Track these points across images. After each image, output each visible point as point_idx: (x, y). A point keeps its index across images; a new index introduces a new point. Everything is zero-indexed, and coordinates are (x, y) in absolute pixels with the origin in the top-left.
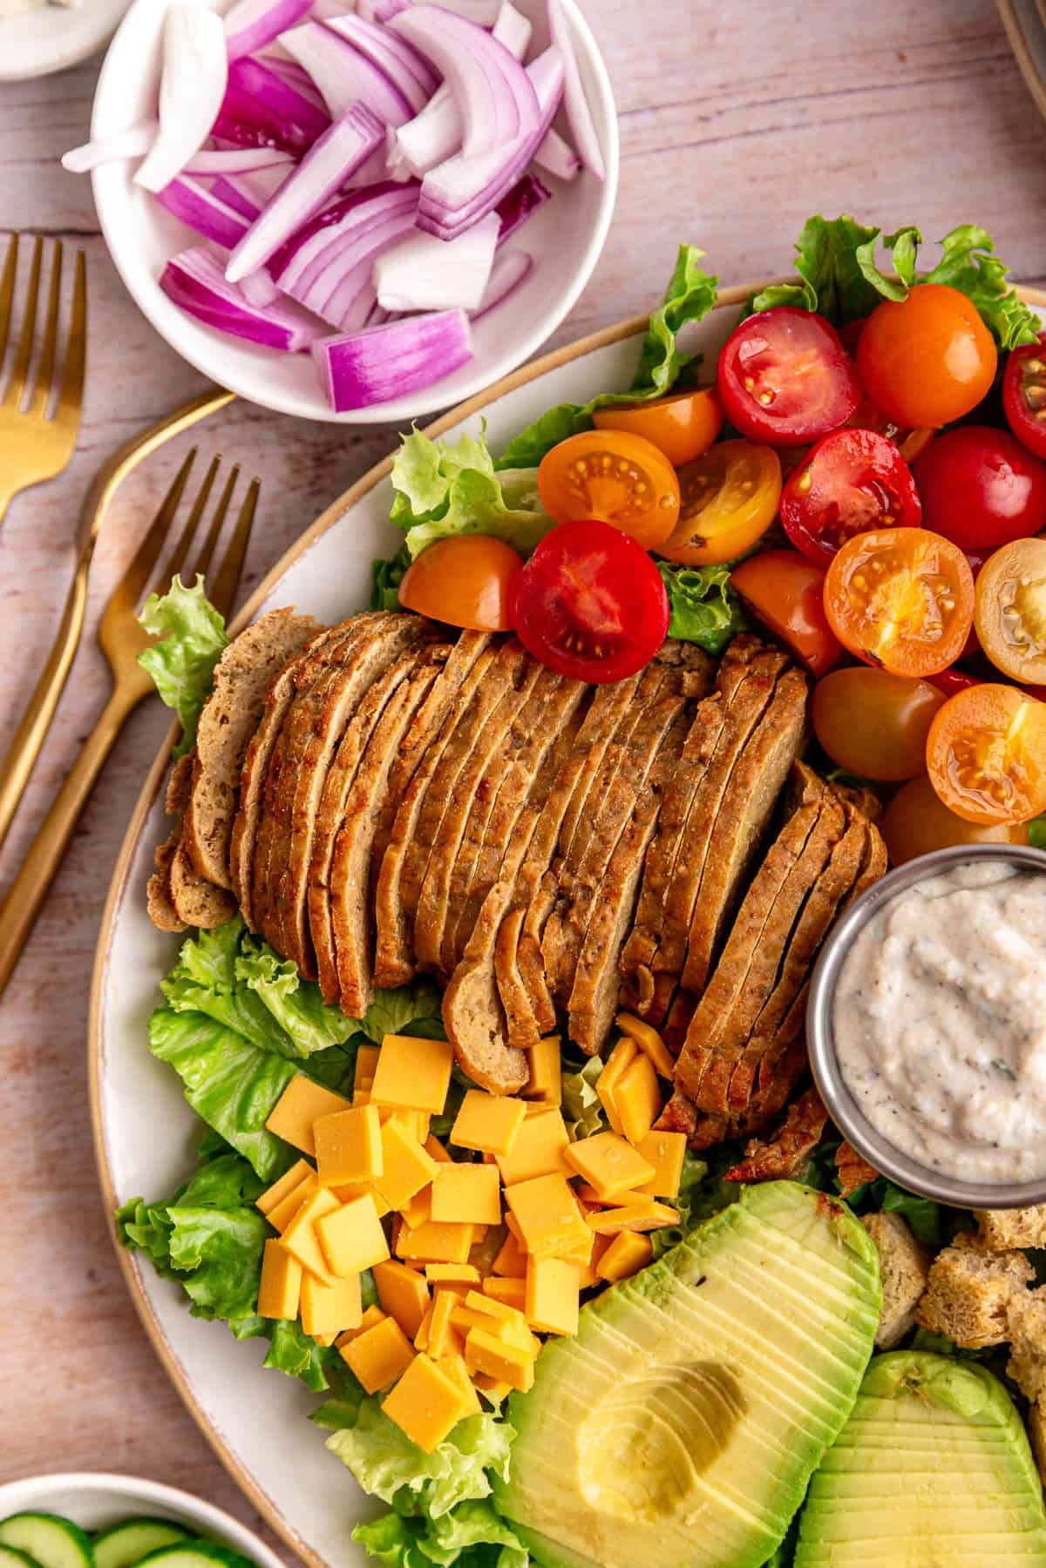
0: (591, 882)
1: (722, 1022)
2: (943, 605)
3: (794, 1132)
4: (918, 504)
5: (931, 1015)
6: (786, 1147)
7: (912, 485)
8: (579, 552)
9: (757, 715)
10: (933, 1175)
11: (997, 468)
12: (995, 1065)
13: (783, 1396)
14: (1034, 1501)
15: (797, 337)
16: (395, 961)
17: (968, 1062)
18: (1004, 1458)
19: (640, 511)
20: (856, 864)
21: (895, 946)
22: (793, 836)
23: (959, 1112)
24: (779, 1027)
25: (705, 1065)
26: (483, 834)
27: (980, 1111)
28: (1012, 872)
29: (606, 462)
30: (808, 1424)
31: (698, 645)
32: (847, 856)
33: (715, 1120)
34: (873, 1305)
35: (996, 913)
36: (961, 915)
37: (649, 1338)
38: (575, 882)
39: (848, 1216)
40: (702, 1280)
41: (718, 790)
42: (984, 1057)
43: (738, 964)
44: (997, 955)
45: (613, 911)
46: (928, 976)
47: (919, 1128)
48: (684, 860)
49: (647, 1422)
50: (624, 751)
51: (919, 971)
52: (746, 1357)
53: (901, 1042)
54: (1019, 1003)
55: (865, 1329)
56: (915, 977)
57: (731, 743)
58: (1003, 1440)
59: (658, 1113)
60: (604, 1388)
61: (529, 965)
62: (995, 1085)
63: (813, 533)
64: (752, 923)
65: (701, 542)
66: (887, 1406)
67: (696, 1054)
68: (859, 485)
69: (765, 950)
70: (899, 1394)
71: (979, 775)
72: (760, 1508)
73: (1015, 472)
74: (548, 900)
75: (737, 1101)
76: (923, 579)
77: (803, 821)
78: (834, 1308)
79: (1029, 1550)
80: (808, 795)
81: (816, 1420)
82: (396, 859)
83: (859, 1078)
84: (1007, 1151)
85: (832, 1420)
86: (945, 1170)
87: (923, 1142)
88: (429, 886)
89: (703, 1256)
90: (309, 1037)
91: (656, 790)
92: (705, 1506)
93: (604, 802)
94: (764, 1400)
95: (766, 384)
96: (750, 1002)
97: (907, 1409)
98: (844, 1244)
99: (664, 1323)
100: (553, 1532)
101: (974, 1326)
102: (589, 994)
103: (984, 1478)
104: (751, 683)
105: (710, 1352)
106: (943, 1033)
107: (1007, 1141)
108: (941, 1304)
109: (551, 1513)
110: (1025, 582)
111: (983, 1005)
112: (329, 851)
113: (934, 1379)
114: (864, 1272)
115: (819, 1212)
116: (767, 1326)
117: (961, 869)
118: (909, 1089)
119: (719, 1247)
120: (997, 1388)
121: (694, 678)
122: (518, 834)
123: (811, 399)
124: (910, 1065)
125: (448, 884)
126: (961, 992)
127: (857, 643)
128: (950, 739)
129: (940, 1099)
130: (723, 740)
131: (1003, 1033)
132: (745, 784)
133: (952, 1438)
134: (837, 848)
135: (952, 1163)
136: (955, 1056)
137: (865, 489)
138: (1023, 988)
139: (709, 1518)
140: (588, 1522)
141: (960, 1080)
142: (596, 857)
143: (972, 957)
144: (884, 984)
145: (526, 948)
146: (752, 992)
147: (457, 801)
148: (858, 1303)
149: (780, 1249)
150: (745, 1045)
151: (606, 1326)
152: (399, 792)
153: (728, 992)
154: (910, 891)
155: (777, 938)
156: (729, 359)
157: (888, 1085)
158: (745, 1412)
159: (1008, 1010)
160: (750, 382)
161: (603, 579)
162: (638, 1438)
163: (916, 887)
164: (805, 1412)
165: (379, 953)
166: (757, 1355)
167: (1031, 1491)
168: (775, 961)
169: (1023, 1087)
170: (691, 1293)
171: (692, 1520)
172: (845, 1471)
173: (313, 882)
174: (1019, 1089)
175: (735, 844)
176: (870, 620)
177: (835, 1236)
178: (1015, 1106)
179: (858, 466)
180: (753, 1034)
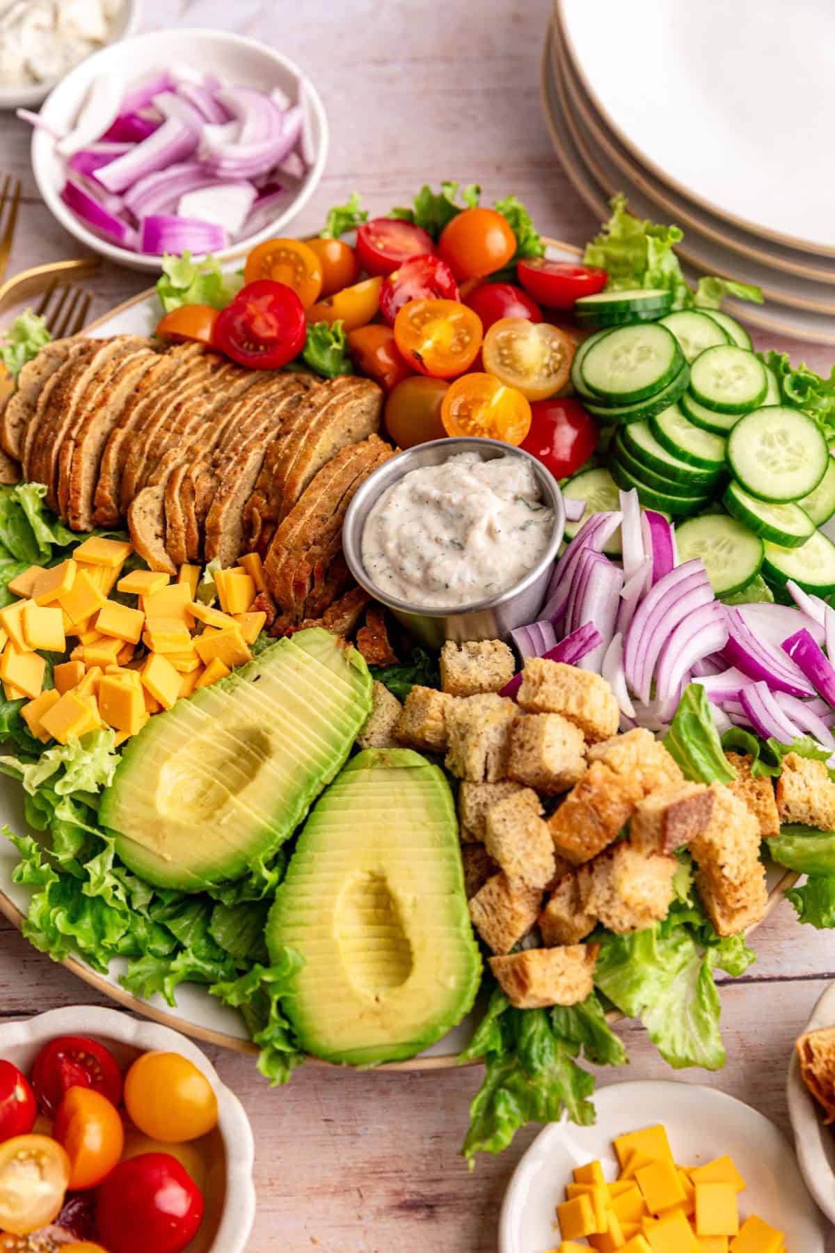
0: (232, 454)
1: (297, 529)
2: (463, 338)
5: (419, 518)
8: (258, 296)
9: (348, 392)
12: (452, 542)
13: (295, 746)
15: (407, 232)
16: (107, 493)
17: (437, 540)
18: (433, 798)
19: (298, 285)
23: (426, 566)
25: (283, 561)
26: (174, 425)
27: (439, 565)
28: (483, 457)
29: (283, 254)
30: (309, 764)
35: (466, 471)
37: (217, 711)
38: (223, 455)
40: (258, 677)
42: (446, 537)
43: (311, 502)
44: (461, 486)
45: (242, 469)
46: (421, 499)
47: (404, 584)
48: (289, 447)
49: (210, 785)
50: (266, 402)
51: (416, 497)
52: (277, 724)
53: (398, 532)
54: (470, 505)
56: (413, 501)
57: (330, 399)
59: (252, 602)
60: (182, 741)
61: (185, 497)
62: (452, 552)
64: (324, 481)
65: (331, 303)
66: (365, 774)
67: (278, 554)
68: (425, 286)
69: (329, 497)
70: (374, 765)
71: (472, 423)
72: (270, 818)
74: (204, 465)
75: (300, 589)
76: (452, 323)
78: (338, 702)
81: (316, 763)
82: (120, 435)
83: (372, 557)
84: (454, 592)
87: (405, 594)
88: (136, 448)
89: (260, 663)
90: (44, 534)
91: (281, 420)
92: (234, 811)
93: (249, 420)
94: (283, 749)
95: (382, 240)
96: (316, 521)
97: (378, 774)
98: (351, 664)
99: (229, 702)
100: (133, 834)
102: (218, 514)
103: (419, 812)
104: (348, 383)
105: (254, 719)
106: (425, 527)
107: (454, 585)
109: (134, 821)
110: (514, 336)
111: (450, 509)
112: (81, 421)
114: (361, 685)
115: (339, 643)
116: (295, 707)
118: (400, 557)
119: (273, 657)
122: (194, 430)
123: (407, 251)
124: (402, 544)
125: (147, 447)
127: (408, 347)
128: (459, 399)
129: (416, 561)
130: (325, 398)
131: (460, 523)
132: (333, 414)
136: (429, 538)
138: (473, 498)
139: (234, 819)
140: (157, 827)
141: (429, 550)
142: (238, 443)
143: (447, 488)
144: (394, 506)
145: (187, 486)
146: (317, 517)
147: (163, 409)
148: (355, 703)
149: (307, 662)
150: (308, 549)
151: (193, 706)
152: (130, 402)
153: (302, 514)
157: (389, 560)
158: (270, 757)
159: (463, 509)
160: (374, 238)
161: (270, 308)
162: (202, 794)
164: (309, 757)
165: (98, 488)
166: (283, 721)
167: (449, 820)
168: (335, 505)
169: (468, 553)
170: (251, 687)
171: (224, 821)
173: (68, 437)
174: (465, 554)
175: (321, 440)
176: (418, 338)
177: (345, 659)
178: (460, 563)
179: (427, 275)
180: (314, 543)
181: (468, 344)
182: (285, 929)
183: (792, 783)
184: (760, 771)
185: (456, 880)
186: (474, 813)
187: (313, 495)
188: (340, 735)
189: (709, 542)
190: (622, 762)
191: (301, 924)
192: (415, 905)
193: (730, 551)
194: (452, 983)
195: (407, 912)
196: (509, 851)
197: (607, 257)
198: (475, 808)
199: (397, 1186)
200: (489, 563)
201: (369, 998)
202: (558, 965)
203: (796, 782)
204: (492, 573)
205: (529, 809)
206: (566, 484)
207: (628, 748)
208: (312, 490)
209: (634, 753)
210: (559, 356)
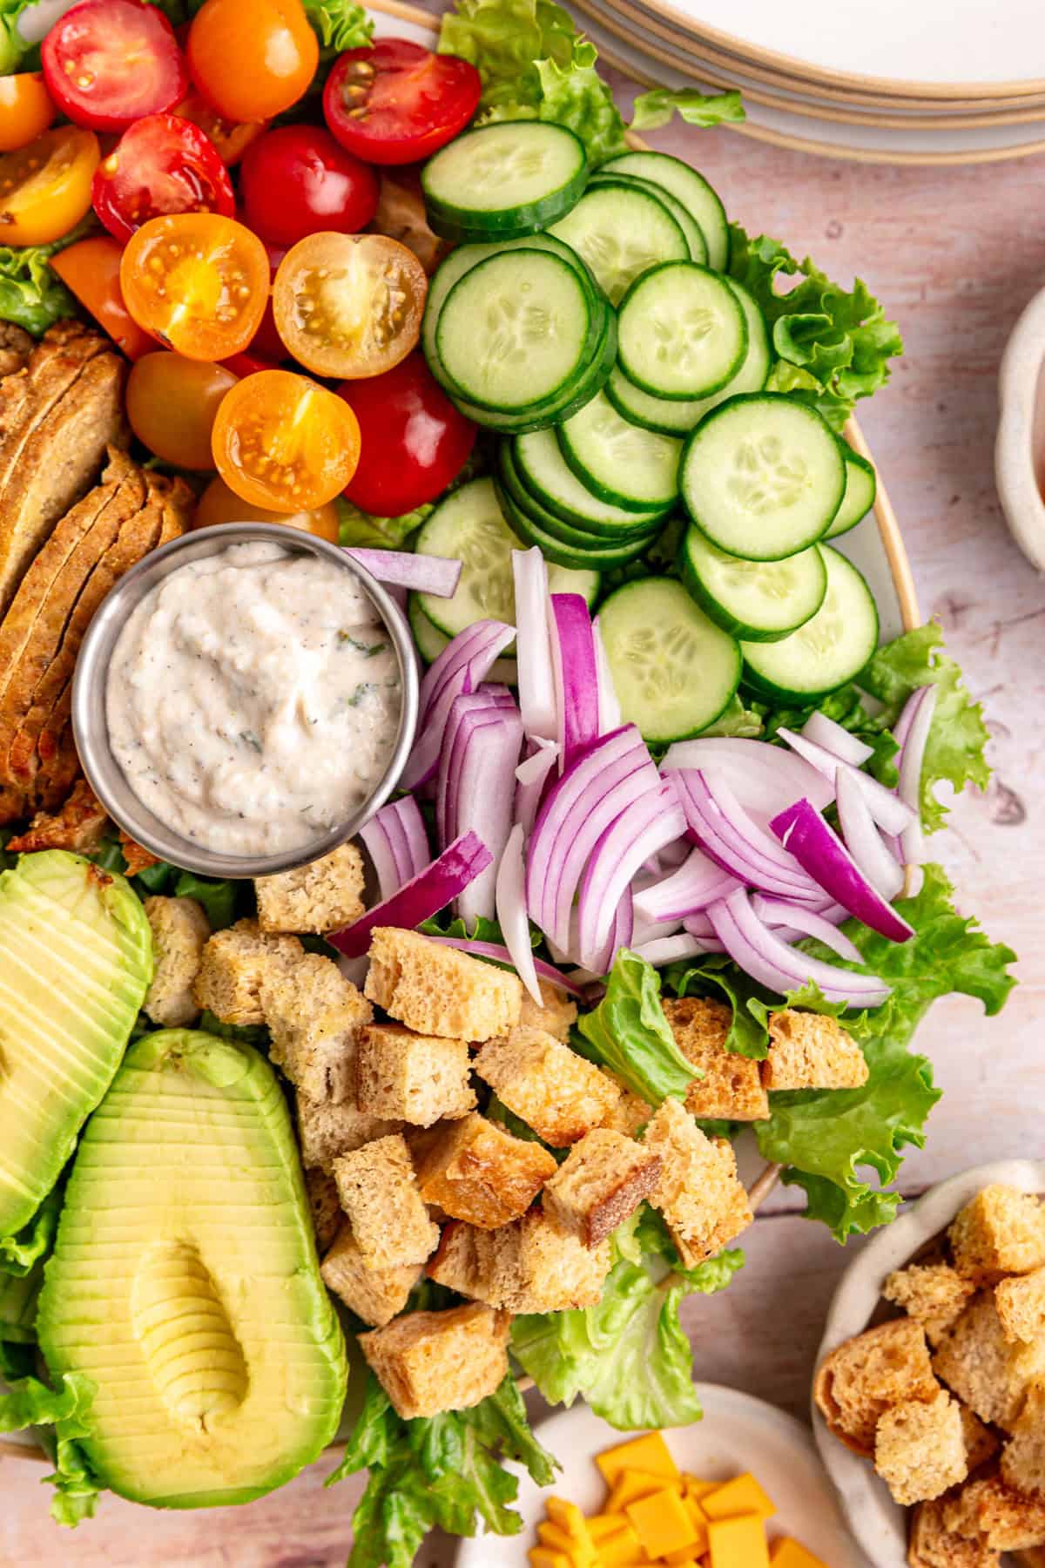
2: (237, 291)
3: (76, 805)
4: (230, 194)
5: (189, 686)
6: (68, 819)
7: (222, 173)
9: (59, 393)
10: (190, 846)
11: (312, 165)
12: (242, 736)
13: (43, 1059)
14: (285, 1176)
15: (128, 24)
17: (218, 733)
18: (255, 1132)
20: (146, 543)
21: (161, 620)
22: (84, 511)
23: (208, 782)
24: (58, 697)
27: (225, 781)
28: (283, 553)
30: (66, 1088)
31: (20, 326)
32: (137, 533)
33: (11, 795)
34: (141, 978)
35: (258, 591)
36: (225, 590)
39: (118, 888)
41: (9, 461)
42: (233, 727)
43: (19, 633)
44: (252, 630)
46: (188, 648)
47: (177, 799)
51: (181, 644)
53: (158, 711)
54: (265, 676)
55: (130, 1001)
56: (178, 650)
57: (30, 417)
58: (256, 1114)
62: (244, 756)
63: (126, 216)
64: (35, 593)
65: (11, 219)
66: (152, 1079)
68: (170, 170)
69: (47, 621)
70: (164, 1065)
71: (265, 460)
72: (21, 1170)
73: (328, 168)
75: (21, 772)
76: (218, 263)
77: (96, 498)
78: (100, 979)
79: (279, 1223)
80: (106, 475)
81: (75, 1085)
83: (123, 747)
84: (253, 824)
85: (92, 1087)
86: (200, 841)
87: (180, 812)
94: (25, 1063)
95: (87, 67)
96: (30, 670)
97: (171, 1082)
98: (113, 916)
101: (233, 1000)
103: (236, 1151)
104: (59, 364)
106: (199, 705)
107: (251, 812)
108: (209, 982)
110: (322, 274)
111: (234, 677)
113: (195, 1052)
114: (132, 944)
115: (89, 879)
116: (34, 992)
117: (234, 548)
118: (165, 759)
120: (259, 1065)
121: (11, 358)
123: (133, 87)
124: (165, 734)
126: (215, 664)
127: (148, 324)
128: (237, 422)
129: (191, 769)
130: (22, 414)
131: (252, 706)
132: (36, 457)
133: (210, 1111)
134: (125, 525)
135: (205, 834)
136: (207, 727)
137: (176, 174)
138: (269, 662)
141: (211, 751)
143: (228, 632)
144: (146, 655)
146: (31, 661)
148: (125, 974)
149: (47, 916)
150: (25, 714)
153: (7, 659)
154: (185, 568)
155: (59, 609)
156: (52, 41)
157: (149, 755)
158: (9, 1075)
159: (255, 681)
160: (70, 65)
163: (192, 565)
164: (65, 1077)
166: (22, 1019)
167: (282, 1165)
168: (59, 633)
169: (268, 760)
172: (110, 1142)
174: (265, 761)
175: (22, 515)
176: (164, 301)
177: (103, 906)
178: (259, 778)
179: (167, 151)
180: (33, 703)
181: (247, 300)
182: (63, 1327)
183: (785, 1060)
184: (737, 1043)
185: (299, 1254)
186: (317, 1145)
187: (20, 623)
188: (109, 1038)
189: (658, 635)
190: (525, 1107)
191: (85, 1321)
192: (244, 1291)
193: (690, 655)
194: (305, 1408)
195: (233, 1303)
196: (369, 1237)
197: (477, 39)
198: (318, 1140)
199: (273, 1539)
200: (304, 776)
201: (190, 1428)
202: (456, 1357)
203: (790, 1059)
204: (307, 792)
205: (394, 1169)
206: (431, 515)
207: (534, 1082)
208: (17, 613)
209: (541, 1087)
210: (401, 296)
